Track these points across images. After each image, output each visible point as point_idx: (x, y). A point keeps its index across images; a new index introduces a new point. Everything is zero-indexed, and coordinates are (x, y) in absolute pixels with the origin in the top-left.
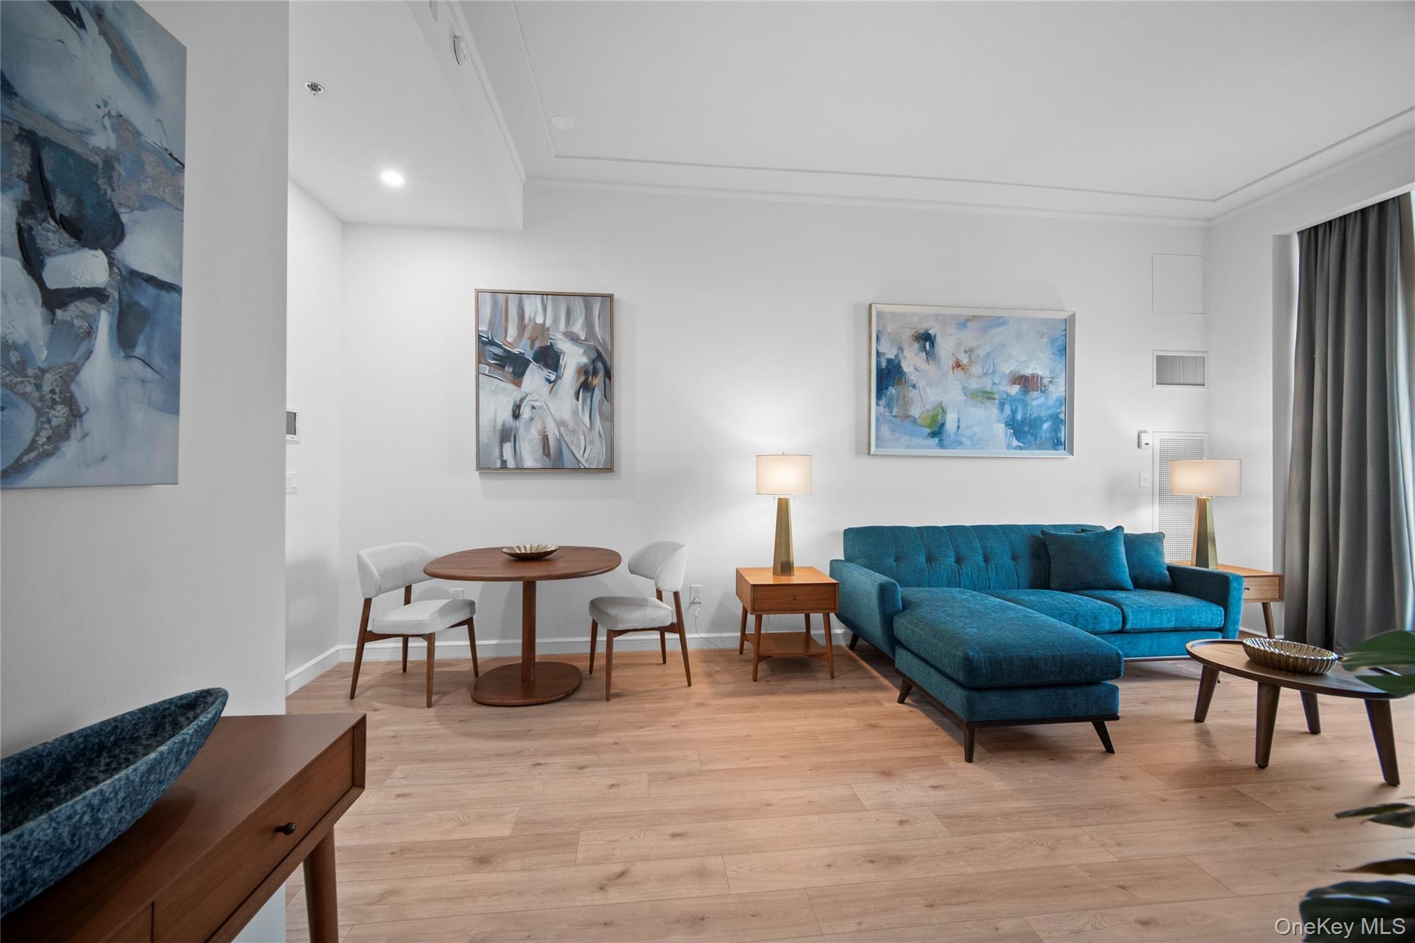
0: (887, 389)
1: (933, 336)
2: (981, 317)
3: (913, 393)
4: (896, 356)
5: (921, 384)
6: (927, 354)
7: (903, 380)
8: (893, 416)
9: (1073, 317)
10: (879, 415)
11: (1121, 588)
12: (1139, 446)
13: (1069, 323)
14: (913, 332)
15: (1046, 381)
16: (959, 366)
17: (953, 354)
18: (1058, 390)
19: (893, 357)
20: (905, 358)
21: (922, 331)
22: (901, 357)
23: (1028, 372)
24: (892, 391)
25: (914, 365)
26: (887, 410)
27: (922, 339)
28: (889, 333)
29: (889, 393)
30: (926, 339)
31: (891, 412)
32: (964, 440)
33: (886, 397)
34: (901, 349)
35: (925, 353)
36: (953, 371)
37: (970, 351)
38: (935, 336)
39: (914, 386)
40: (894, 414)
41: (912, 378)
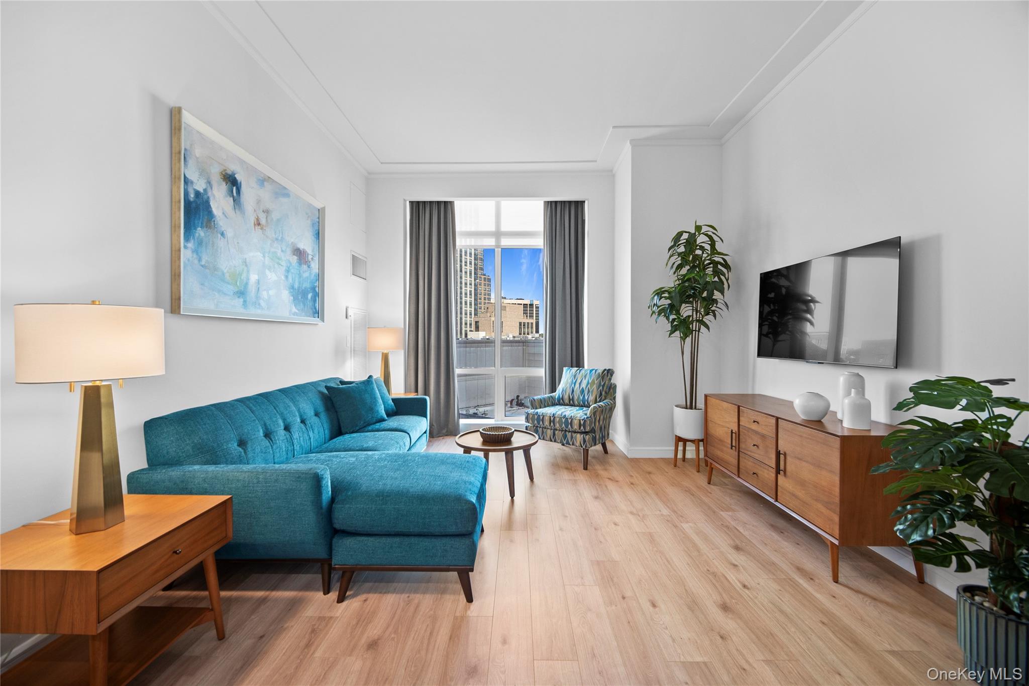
0: (196, 229)
1: (239, 182)
2: (274, 181)
3: (221, 243)
4: (205, 190)
5: (230, 233)
6: (234, 201)
7: (212, 224)
8: (202, 266)
9: (324, 209)
10: (187, 262)
11: (383, 420)
12: (346, 318)
13: (321, 212)
14: (222, 168)
15: (310, 257)
16: (259, 224)
17: (255, 210)
18: (315, 266)
19: (202, 191)
20: (214, 196)
21: (229, 172)
22: (210, 194)
23: (301, 246)
24: (200, 232)
25: (223, 209)
26: (195, 256)
27: (230, 181)
28: (197, 158)
29: (197, 235)
30: (232, 181)
31: (200, 260)
32: (262, 302)
33: (194, 238)
34: (209, 183)
35: (232, 198)
36: (255, 228)
37: (267, 212)
38: (241, 183)
39: (222, 234)
40: (203, 263)
41: (221, 223)
